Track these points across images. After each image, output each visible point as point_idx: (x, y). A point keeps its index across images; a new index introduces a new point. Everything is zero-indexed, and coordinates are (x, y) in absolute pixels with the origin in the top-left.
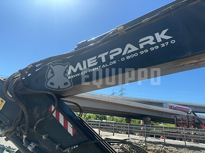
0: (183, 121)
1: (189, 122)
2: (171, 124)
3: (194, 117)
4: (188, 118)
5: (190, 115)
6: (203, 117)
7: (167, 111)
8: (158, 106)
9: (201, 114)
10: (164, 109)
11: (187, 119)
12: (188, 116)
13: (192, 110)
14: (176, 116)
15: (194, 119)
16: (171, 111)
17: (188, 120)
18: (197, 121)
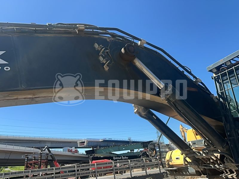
0: (35, 160)
1: (42, 161)
2: (21, 166)
3: (48, 154)
4: (41, 156)
5: (44, 152)
6: (57, 152)
7: (18, 149)
8: (7, 144)
9: (56, 150)
10: (14, 148)
11: (39, 158)
12: (42, 154)
13: (47, 146)
14: (27, 156)
15: (48, 156)
16: (24, 149)
17: (41, 158)
18: (50, 158)
